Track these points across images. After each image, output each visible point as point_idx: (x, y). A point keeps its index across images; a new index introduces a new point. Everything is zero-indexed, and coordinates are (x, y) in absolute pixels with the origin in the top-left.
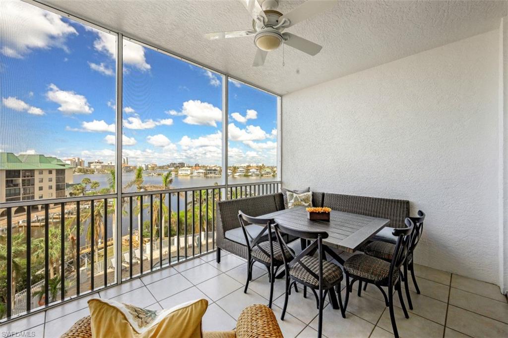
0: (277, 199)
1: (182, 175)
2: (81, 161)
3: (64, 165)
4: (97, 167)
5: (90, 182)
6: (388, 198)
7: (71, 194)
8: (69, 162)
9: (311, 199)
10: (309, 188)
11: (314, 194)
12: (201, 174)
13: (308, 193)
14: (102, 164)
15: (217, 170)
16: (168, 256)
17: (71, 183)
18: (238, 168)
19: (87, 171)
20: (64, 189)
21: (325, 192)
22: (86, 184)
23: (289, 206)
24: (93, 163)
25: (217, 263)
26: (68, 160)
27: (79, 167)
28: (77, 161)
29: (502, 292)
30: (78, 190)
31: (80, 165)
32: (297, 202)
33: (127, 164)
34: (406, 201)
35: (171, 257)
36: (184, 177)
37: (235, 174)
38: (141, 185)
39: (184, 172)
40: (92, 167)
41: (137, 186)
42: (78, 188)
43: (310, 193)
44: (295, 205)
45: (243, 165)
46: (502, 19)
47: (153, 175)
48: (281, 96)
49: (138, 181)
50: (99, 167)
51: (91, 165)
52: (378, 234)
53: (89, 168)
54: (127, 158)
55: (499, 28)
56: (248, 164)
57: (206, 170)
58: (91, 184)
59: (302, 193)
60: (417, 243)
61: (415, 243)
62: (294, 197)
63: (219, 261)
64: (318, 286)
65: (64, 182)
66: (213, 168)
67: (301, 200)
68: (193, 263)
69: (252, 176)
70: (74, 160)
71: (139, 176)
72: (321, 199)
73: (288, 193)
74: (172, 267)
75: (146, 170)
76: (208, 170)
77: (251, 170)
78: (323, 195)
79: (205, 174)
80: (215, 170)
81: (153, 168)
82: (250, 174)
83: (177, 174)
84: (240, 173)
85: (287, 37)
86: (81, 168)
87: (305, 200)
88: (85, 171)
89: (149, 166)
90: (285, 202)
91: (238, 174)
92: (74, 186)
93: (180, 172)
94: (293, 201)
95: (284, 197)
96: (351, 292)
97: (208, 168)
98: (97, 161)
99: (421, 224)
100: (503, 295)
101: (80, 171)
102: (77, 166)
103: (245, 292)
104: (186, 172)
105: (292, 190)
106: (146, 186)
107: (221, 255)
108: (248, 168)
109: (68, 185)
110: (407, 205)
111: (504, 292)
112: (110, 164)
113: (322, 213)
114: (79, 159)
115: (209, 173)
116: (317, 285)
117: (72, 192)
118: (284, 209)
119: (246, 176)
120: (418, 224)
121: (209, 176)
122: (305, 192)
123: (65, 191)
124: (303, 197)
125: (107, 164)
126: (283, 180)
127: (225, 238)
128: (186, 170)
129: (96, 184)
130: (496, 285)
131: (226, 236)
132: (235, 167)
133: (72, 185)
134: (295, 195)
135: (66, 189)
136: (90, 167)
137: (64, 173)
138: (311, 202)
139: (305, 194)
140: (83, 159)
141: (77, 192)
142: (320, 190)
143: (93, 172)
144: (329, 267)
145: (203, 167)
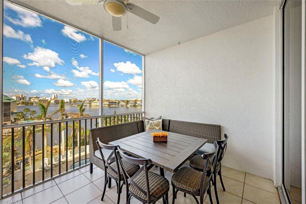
0: (139, 125)
1: (94, 105)
2: (23, 96)
3: (10, 100)
4: (35, 101)
5: (30, 111)
6: (208, 124)
7: (15, 119)
8: (14, 98)
9: (161, 124)
10: (161, 116)
11: (163, 121)
12: (106, 105)
13: (159, 120)
14: (39, 99)
15: (116, 103)
16: (78, 160)
17: (15, 111)
18: (130, 101)
19: (28, 103)
20: (10, 116)
21: (171, 119)
22: (26, 112)
23: (146, 129)
24: (33, 98)
25: (90, 174)
26: (14, 96)
27: (22, 101)
28: (21, 97)
29: (275, 186)
30: (20, 116)
31: (23, 100)
32: (152, 126)
33: (57, 98)
34: (219, 125)
35: (81, 159)
36: (95, 107)
37: (128, 105)
38: (64, 113)
39: (95, 104)
40: (32, 100)
41: (61, 114)
42: (20, 115)
43: (161, 120)
44: (150, 129)
45: (133, 99)
46: (275, 7)
47: (74, 106)
48: (144, 56)
49: (61, 110)
50: (37, 101)
51: (31, 99)
52: (200, 149)
53: (30, 102)
54: (57, 95)
55: (272, 14)
56: (136, 99)
57: (109, 102)
58: (30, 112)
59: (157, 120)
60: (223, 157)
61: (222, 156)
62: (150, 123)
63: (91, 172)
64: (147, 201)
65: (10, 111)
66: (114, 101)
67: (155, 125)
68: (74, 174)
69: (138, 106)
70: (19, 96)
71: (62, 107)
72: (168, 124)
73: (146, 120)
74: (53, 179)
75: (70, 102)
76: (111, 103)
77: (137, 103)
78: (170, 121)
79: (109, 105)
80: (115, 103)
81: (75, 101)
82: (137, 105)
83: (91, 105)
84: (131, 105)
85: (131, 7)
86: (23, 101)
87: (157, 125)
88: (27, 104)
89: (72, 100)
90: (144, 126)
91: (129, 105)
92: (17, 114)
93: (92, 104)
94: (149, 126)
95: (144, 123)
96: (176, 198)
97: (111, 101)
98: (35, 96)
99: (225, 144)
100: (276, 188)
101: (23, 103)
102: (20, 100)
103: (102, 200)
104: (97, 104)
105: (149, 118)
106: (67, 113)
107: (93, 168)
108: (136, 102)
109: (13, 113)
110: (219, 128)
111: (276, 186)
112: (45, 99)
113: (162, 136)
114: (22, 95)
115: (111, 104)
116: (146, 199)
117: (16, 118)
118: (144, 131)
119: (135, 106)
120: (223, 145)
121: (112, 106)
122: (158, 119)
123: (10, 117)
124: (156, 123)
125: (42, 99)
126: (146, 111)
127: (95, 156)
128: (96, 103)
129: (34, 112)
130: (271, 180)
131: (96, 155)
132: (128, 101)
133: (16, 113)
134: (151, 121)
135: (11, 116)
136: (30, 100)
137: (10, 105)
138: (161, 126)
139: (158, 120)
140: (25, 95)
141: (20, 117)
142: (167, 118)
143: (32, 104)
144: (158, 182)
145: (108, 101)
